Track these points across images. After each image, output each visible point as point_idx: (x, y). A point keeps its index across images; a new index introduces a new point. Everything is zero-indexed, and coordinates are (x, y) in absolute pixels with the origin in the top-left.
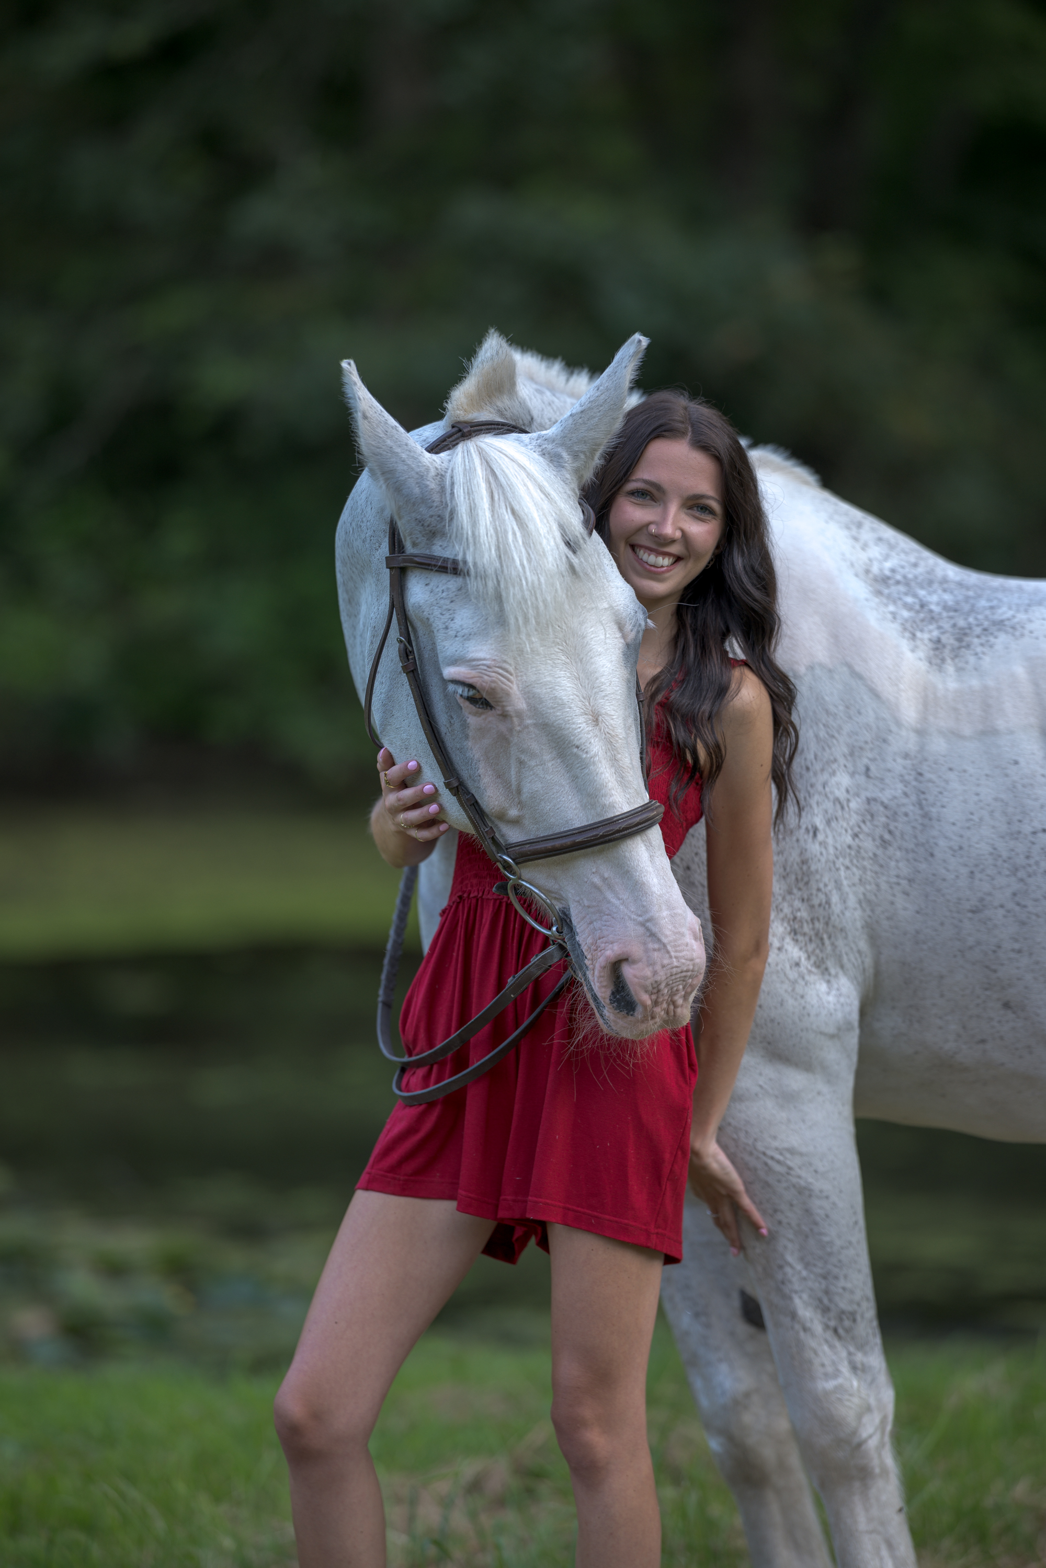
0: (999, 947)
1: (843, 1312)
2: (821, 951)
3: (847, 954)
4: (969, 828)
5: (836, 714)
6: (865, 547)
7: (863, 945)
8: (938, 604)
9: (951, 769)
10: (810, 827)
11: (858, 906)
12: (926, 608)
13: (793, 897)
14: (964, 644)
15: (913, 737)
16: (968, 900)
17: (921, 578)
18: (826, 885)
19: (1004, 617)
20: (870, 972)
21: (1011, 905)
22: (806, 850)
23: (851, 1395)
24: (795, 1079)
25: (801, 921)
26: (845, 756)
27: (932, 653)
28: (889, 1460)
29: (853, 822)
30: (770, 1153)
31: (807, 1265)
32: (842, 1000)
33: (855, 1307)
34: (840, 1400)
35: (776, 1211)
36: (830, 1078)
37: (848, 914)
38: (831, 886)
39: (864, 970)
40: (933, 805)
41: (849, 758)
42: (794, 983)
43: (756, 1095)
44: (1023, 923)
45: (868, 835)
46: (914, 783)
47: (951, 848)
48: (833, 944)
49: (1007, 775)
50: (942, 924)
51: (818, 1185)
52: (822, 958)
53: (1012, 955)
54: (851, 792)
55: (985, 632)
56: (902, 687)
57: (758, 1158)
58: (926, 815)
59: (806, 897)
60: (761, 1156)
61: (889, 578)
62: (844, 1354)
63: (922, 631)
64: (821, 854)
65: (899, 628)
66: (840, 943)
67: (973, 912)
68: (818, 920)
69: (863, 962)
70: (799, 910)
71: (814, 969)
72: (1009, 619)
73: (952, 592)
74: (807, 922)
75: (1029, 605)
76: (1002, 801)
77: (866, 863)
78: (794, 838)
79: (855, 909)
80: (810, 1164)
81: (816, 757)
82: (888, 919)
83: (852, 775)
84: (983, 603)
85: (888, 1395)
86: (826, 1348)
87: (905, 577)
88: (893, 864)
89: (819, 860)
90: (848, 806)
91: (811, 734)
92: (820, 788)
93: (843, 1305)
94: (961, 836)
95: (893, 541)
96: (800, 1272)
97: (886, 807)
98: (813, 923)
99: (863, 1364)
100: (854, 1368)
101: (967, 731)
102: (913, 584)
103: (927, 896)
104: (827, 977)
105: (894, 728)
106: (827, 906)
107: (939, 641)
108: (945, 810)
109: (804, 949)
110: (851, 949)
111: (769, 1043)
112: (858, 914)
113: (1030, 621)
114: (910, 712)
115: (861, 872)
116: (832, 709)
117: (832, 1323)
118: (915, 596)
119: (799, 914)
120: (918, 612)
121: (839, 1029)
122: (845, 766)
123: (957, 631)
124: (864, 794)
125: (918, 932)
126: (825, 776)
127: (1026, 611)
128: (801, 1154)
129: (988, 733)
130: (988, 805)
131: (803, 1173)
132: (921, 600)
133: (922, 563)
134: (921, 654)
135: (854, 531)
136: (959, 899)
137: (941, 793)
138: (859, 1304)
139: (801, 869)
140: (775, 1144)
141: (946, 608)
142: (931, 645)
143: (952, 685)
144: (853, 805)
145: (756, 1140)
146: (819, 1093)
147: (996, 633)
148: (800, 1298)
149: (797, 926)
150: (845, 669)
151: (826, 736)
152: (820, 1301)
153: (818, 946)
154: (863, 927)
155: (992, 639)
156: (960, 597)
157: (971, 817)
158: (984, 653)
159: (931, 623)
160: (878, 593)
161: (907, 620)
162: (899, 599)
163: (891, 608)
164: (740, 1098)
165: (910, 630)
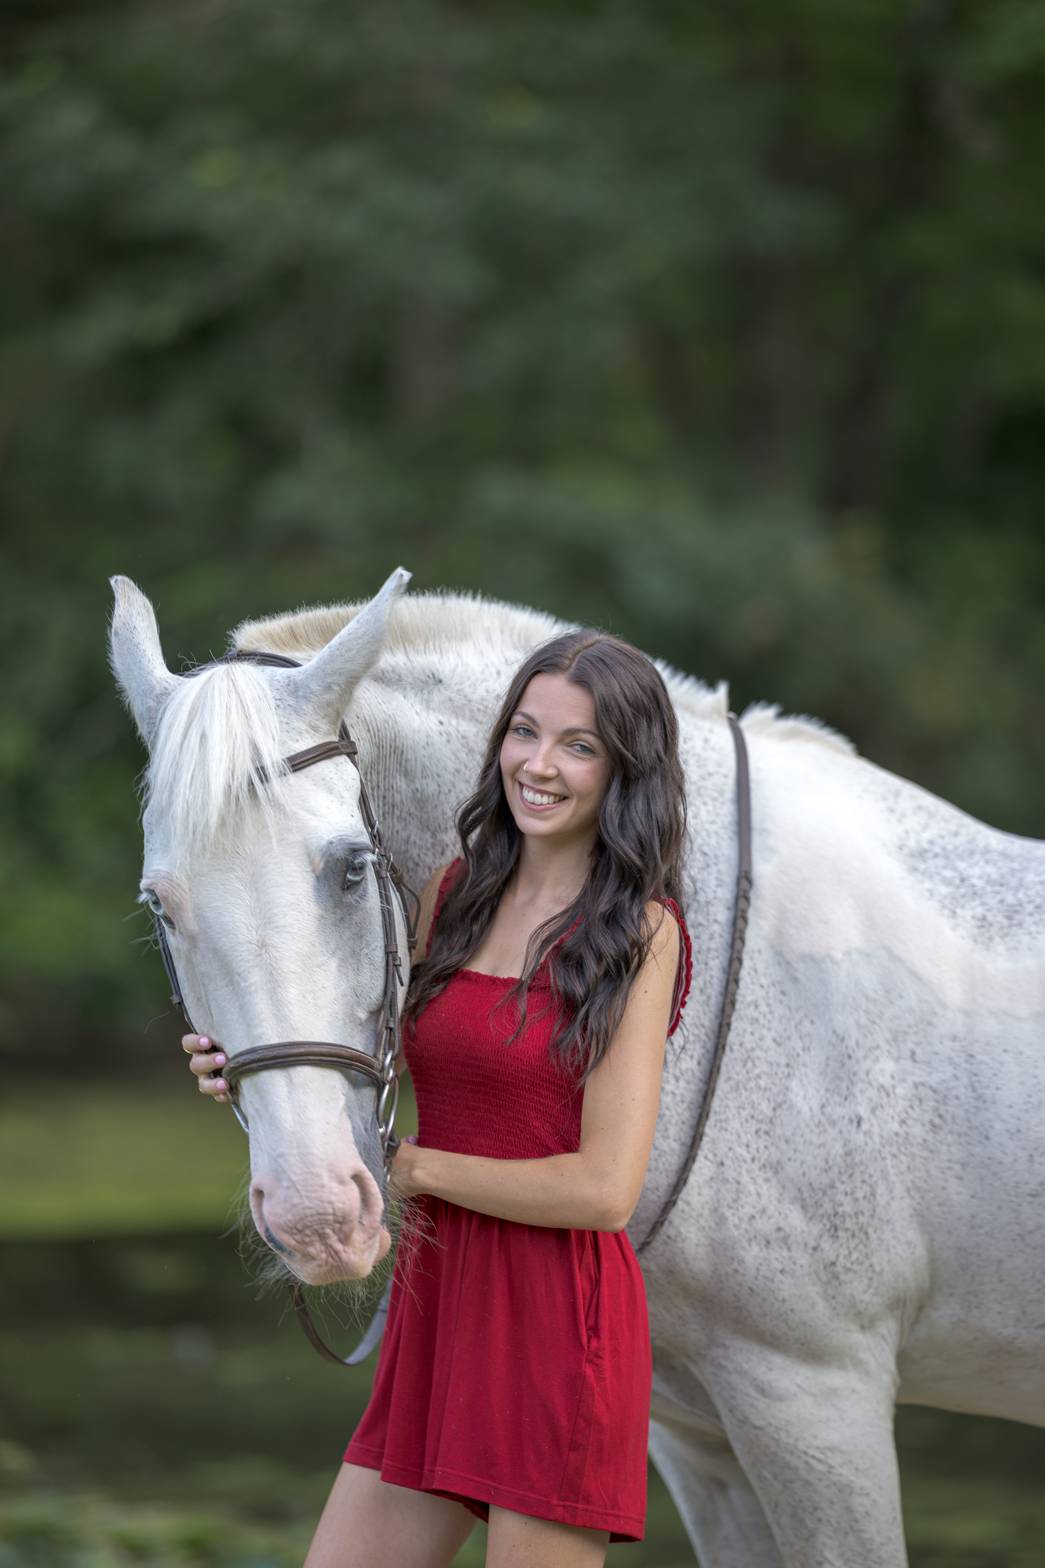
2: (866, 1246)
5: (876, 1000)
8: (980, 878)
9: (1005, 1051)
10: (853, 1117)
11: (906, 1194)
12: (967, 882)
13: (835, 1191)
15: (960, 1018)
16: (1027, 1184)
17: (961, 849)
18: (871, 1176)
22: (850, 1141)
25: (843, 1216)
26: (888, 1042)
27: (976, 931)
29: (899, 1108)
30: (811, 1452)
35: (815, 1508)
37: (894, 1204)
38: (877, 1176)
40: (987, 1087)
41: (892, 1043)
43: (795, 1394)
45: (916, 1120)
46: (965, 1065)
47: (1007, 1131)
50: (999, 1208)
51: (859, 1482)
54: (897, 1078)
56: (944, 967)
57: (799, 1458)
58: (980, 1098)
59: (849, 1190)
60: (803, 1455)
61: (926, 851)
63: (963, 907)
64: (866, 1144)
65: (938, 907)
67: (1032, 1196)
70: (841, 1204)
74: (850, 1216)
77: (915, 1150)
79: (902, 1198)
80: (851, 1462)
82: (940, 1204)
83: (897, 1060)
87: (944, 849)
88: (944, 1148)
89: (864, 1151)
90: (894, 1092)
92: (863, 1076)
94: (1019, 1119)
95: (931, 808)
97: (935, 1091)
98: (857, 1218)
101: (1023, 1011)
102: (953, 856)
103: (982, 1180)
105: (939, 1011)
106: (872, 1199)
107: (983, 918)
108: (1000, 1092)
111: (803, 1344)
112: (906, 1202)
114: (954, 993)
115: (909, 1159)
116: (872, 994)
118: (955, 869)
119: (840, 1209)
120: (958, 887)
122: (889, 1052)
123: (1005, 908)
124: (911, 1080)
125: (973, 1217)
126: (867, 1064)
128: (842, 1452)
131: (844, 1472)
132: (961, 874)
134: (964, 933)
135: (891, 802)
136: (1018, 1183)
137: (995, 1075)
139: (845, 1161)
140: (817, 1443)
141: (989, 881)
142: (975, 923)
143: (1003, 965)
144: (900, 1091)
145: (797, 1439)
150: (883, 952)
151: (870, 1023)
154: (911, 1216)
157: (1029, 1099)
159: (973, 899)
160: (914, 869)
161: (945, 897)
162: (938, 874)
163: (928, 885)
164: (780, 1398)
165: (951, 908)
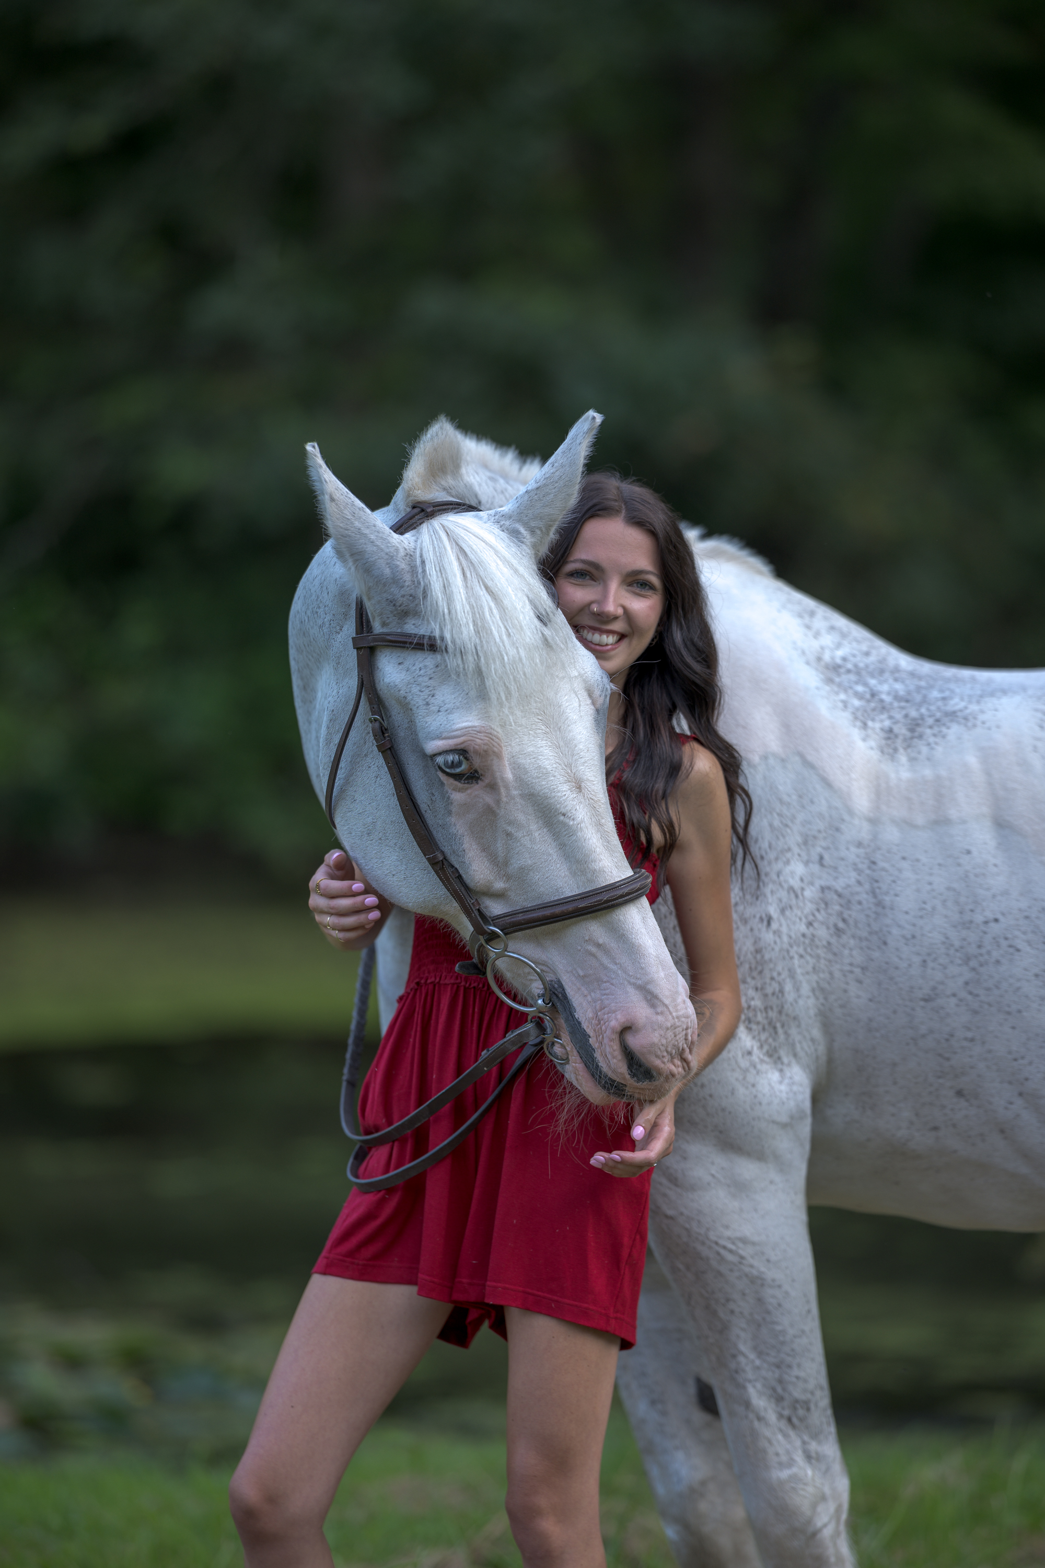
0: (952, 1036)
1: (797, 1401)
2: (774, 1040)
3: (800, 1042)
4: (921, 917)
5: (789, 804)
6: (817, 635)
7: (816, 1033)
8: (889, 693)
9: (904, 858)
10: (764, 916)
11: (811, 994)
12: (877, 697)
13: (747, 986)
14: (916, 734)
15: (866, 826)
16: (920, 988)
17: (872, 667)
18: (779, 974)
19: (957, 708)
20: (824, 1059)
21: (963, 994)
22: (760, 939)
23: (805, 1484)
24: (747, 1169)
25: (755, 1010)
26: (798, 845)
27: (884, 742)
28: (844, 1548)
29: (807, 910)
30: (722, 1242)
31: (760, 1354)
32: (795, 1088)
33: (809, 1396)
34: (794, 1489)
35: (728, 1300)
36: (782, 1166)
37: (801, 1002)
38: (785, 974)
39: (817, 1058)
40: (887, 893)
41: (803, 847)
42: (746, 1071)
43: (709, 1184)
44: (975, 1012)
45: (822, 923)
46: (868, 872)
47: (904, 937)
48: (786, 1033)
49: (959, 865)
50: (895, 1012)
51: (771, 1274)
52: (775, 1048)
53: (965, 1044)
54: (806, 881)
55: (938, 723)
56: (853, 776)
57: (710, 1248)
58: (879, 904)
59: (759, 986)
60: (714, 1246)
61: (839, 666)
62: (798, 1443)
63: (873, 720)
64: (775, 943)
65: (850, 717)
66: (793, 1031)
67: (926, 1000)
68: (772, 1008)
69: (816, 1050)
70: (753, 999)
71: (766, 1059)
72: (961, 711)
73: (903, 682)
74: (761, 1011)
75: (981, 696)
76: (954, 890)
77: (820, 952)
78: (748, 927)
79: (808, 997)
80: (763, 1253)
81: (770, 846)
82: (842, 1006)
83: (806, 863)
84: (935, 694)
85: (843, 1484)
86: (780, 1437)
87: (856, 666)
88: (846, 952)
89: (773, 949)
90: (802, 895)
91: (765, 823)
92: (774, 877)
93: (797, 1394)
94: (914, 925)
95: (845, 630)
96: (753, 1362)
97: (840, 895)
98: (766, 1012)
99: (817, 1453)
100: (808, 1457)
101: (920, 820)
102: (864, 673)
103: (880, 984)
104: (780, 1066)
105: (846, 817)
106: (780, 995)
107: (891, 731)
108: (898, 899)
109: (757, 1038)
110: (804, 1037)
111: (721, 1132)
112: (811, 1002)
113: (982, 712)
114: (862, 801)
115: (814, 961)
116: (786, 798)
117: (786, 1413)
118: (866, 684)
119: (753, 1003)
120: (868, 701)
121: (792, 1117)
122: (799, 855)
123: (909, 722)
124: (818, 883)
125: (870, 1020)
126: (779, 866)
127: (978, 702)
128: (754, 1244)
129: (940, 822)
130: (941, 894)
131: (755, 1263)
132: (871, 690)
133: (874, 652)
134: (873, 743)
135: (807, 619)
136: (912, 987)
137: (894, 882)
138: (812, 1393)
139: (755, 958)
140: (728, 1233)
141: (897, 698)
142: (883, 735)
143: (905, 775)
144: (807, 893)
145: (708, 1229)
146: (771, 1182)
147: (948, 724)
148: (754, 1387)
149: (751, 1015)
150: (797, 759)
151: (780, 825)
152: (774, 1390)
153: (770, 1035)
154: (816, 1015)
155: (944, 730)
156: (912, 687)
157: (924, 906)
158: (936, 743)
159: (882, 713)
160: (829, 681)
161: (857, 709)
162: (851, 688)
163: (842, 696)
164: (693, 1188)
165: (862, 719)
